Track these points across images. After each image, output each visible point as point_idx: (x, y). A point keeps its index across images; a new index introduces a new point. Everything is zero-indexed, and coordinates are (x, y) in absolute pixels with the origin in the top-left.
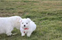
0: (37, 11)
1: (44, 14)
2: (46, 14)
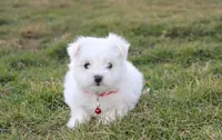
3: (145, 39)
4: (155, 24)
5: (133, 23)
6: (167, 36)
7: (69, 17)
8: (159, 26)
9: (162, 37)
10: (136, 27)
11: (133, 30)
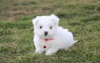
0: (78, 5)
1: (91, 9)
2: (94, 9)
3: (89, 11)
4: (92, 5)
5: (83, 5)
6: (97, 10)
7: (59, 2)
8: (93, 6)
9: (95, 10)
10: (85, 6)
11: (84, 7)
